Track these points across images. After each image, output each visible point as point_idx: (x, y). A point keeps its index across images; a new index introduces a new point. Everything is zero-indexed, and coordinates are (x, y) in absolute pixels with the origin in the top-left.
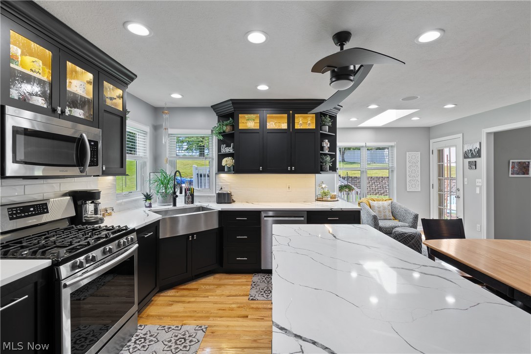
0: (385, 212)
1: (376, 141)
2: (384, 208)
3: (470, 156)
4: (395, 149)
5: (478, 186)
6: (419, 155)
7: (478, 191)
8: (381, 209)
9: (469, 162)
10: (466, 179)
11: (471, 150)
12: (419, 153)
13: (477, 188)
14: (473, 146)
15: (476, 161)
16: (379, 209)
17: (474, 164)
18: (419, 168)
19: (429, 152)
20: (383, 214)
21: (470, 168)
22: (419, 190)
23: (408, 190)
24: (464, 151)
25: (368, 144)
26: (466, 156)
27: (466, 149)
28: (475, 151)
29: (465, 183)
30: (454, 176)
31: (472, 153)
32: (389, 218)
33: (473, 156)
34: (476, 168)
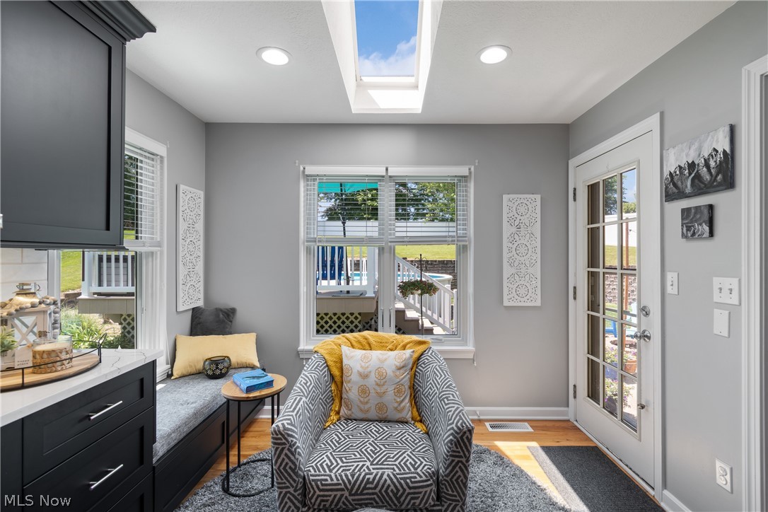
0: (381, 395)
1: (418, 163)
2: (382, 380)
3: (689, 189)
4: (472, 185)
5: (721, 306)
6: (539, 203)
7: (720, 324)
8: (373, 379)
9: (685, 212)
10: (671, 277)
11: (692, 166)
12: (538, 197)
13: (717, 312)
14: (700, 149)
15: (711, 207)
16: (362, 382)
17: (706, 217)
18: (539, 240)
19: (565, 194)
20: (373, 401)
21: (689, 231)
22: (538, 303)
23: (506, 303)
24: (666, 174)
25: (394, 171)
26: (672, 191)
27: (671, 167)
28: (707, 165)
29: (671, 290)
30: (633, 262)
31: (698, 177)
32: (398, 416)
33: (701, 187)
34: (711, 234)
